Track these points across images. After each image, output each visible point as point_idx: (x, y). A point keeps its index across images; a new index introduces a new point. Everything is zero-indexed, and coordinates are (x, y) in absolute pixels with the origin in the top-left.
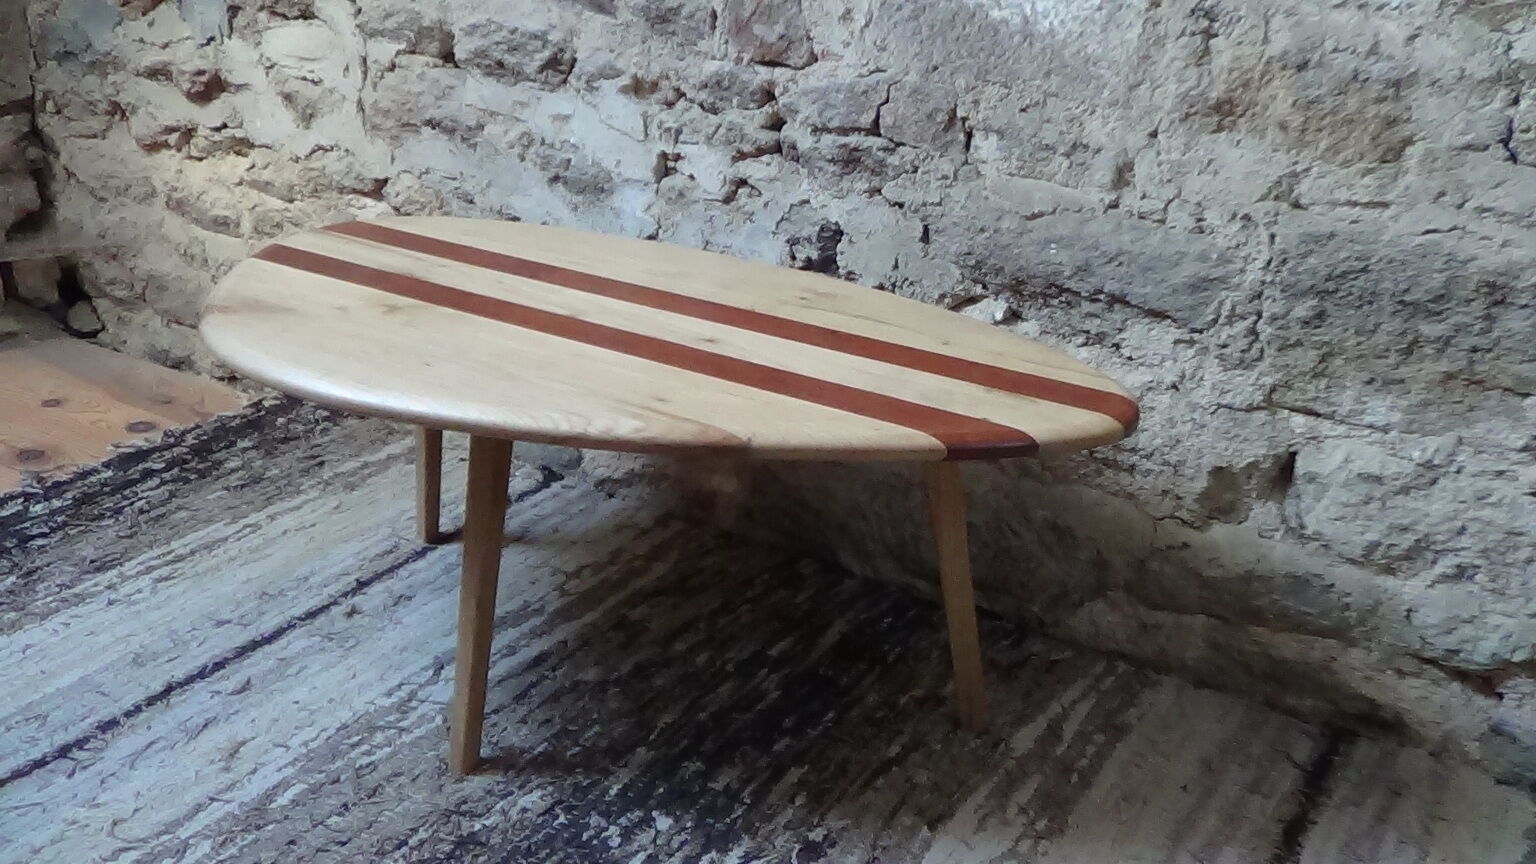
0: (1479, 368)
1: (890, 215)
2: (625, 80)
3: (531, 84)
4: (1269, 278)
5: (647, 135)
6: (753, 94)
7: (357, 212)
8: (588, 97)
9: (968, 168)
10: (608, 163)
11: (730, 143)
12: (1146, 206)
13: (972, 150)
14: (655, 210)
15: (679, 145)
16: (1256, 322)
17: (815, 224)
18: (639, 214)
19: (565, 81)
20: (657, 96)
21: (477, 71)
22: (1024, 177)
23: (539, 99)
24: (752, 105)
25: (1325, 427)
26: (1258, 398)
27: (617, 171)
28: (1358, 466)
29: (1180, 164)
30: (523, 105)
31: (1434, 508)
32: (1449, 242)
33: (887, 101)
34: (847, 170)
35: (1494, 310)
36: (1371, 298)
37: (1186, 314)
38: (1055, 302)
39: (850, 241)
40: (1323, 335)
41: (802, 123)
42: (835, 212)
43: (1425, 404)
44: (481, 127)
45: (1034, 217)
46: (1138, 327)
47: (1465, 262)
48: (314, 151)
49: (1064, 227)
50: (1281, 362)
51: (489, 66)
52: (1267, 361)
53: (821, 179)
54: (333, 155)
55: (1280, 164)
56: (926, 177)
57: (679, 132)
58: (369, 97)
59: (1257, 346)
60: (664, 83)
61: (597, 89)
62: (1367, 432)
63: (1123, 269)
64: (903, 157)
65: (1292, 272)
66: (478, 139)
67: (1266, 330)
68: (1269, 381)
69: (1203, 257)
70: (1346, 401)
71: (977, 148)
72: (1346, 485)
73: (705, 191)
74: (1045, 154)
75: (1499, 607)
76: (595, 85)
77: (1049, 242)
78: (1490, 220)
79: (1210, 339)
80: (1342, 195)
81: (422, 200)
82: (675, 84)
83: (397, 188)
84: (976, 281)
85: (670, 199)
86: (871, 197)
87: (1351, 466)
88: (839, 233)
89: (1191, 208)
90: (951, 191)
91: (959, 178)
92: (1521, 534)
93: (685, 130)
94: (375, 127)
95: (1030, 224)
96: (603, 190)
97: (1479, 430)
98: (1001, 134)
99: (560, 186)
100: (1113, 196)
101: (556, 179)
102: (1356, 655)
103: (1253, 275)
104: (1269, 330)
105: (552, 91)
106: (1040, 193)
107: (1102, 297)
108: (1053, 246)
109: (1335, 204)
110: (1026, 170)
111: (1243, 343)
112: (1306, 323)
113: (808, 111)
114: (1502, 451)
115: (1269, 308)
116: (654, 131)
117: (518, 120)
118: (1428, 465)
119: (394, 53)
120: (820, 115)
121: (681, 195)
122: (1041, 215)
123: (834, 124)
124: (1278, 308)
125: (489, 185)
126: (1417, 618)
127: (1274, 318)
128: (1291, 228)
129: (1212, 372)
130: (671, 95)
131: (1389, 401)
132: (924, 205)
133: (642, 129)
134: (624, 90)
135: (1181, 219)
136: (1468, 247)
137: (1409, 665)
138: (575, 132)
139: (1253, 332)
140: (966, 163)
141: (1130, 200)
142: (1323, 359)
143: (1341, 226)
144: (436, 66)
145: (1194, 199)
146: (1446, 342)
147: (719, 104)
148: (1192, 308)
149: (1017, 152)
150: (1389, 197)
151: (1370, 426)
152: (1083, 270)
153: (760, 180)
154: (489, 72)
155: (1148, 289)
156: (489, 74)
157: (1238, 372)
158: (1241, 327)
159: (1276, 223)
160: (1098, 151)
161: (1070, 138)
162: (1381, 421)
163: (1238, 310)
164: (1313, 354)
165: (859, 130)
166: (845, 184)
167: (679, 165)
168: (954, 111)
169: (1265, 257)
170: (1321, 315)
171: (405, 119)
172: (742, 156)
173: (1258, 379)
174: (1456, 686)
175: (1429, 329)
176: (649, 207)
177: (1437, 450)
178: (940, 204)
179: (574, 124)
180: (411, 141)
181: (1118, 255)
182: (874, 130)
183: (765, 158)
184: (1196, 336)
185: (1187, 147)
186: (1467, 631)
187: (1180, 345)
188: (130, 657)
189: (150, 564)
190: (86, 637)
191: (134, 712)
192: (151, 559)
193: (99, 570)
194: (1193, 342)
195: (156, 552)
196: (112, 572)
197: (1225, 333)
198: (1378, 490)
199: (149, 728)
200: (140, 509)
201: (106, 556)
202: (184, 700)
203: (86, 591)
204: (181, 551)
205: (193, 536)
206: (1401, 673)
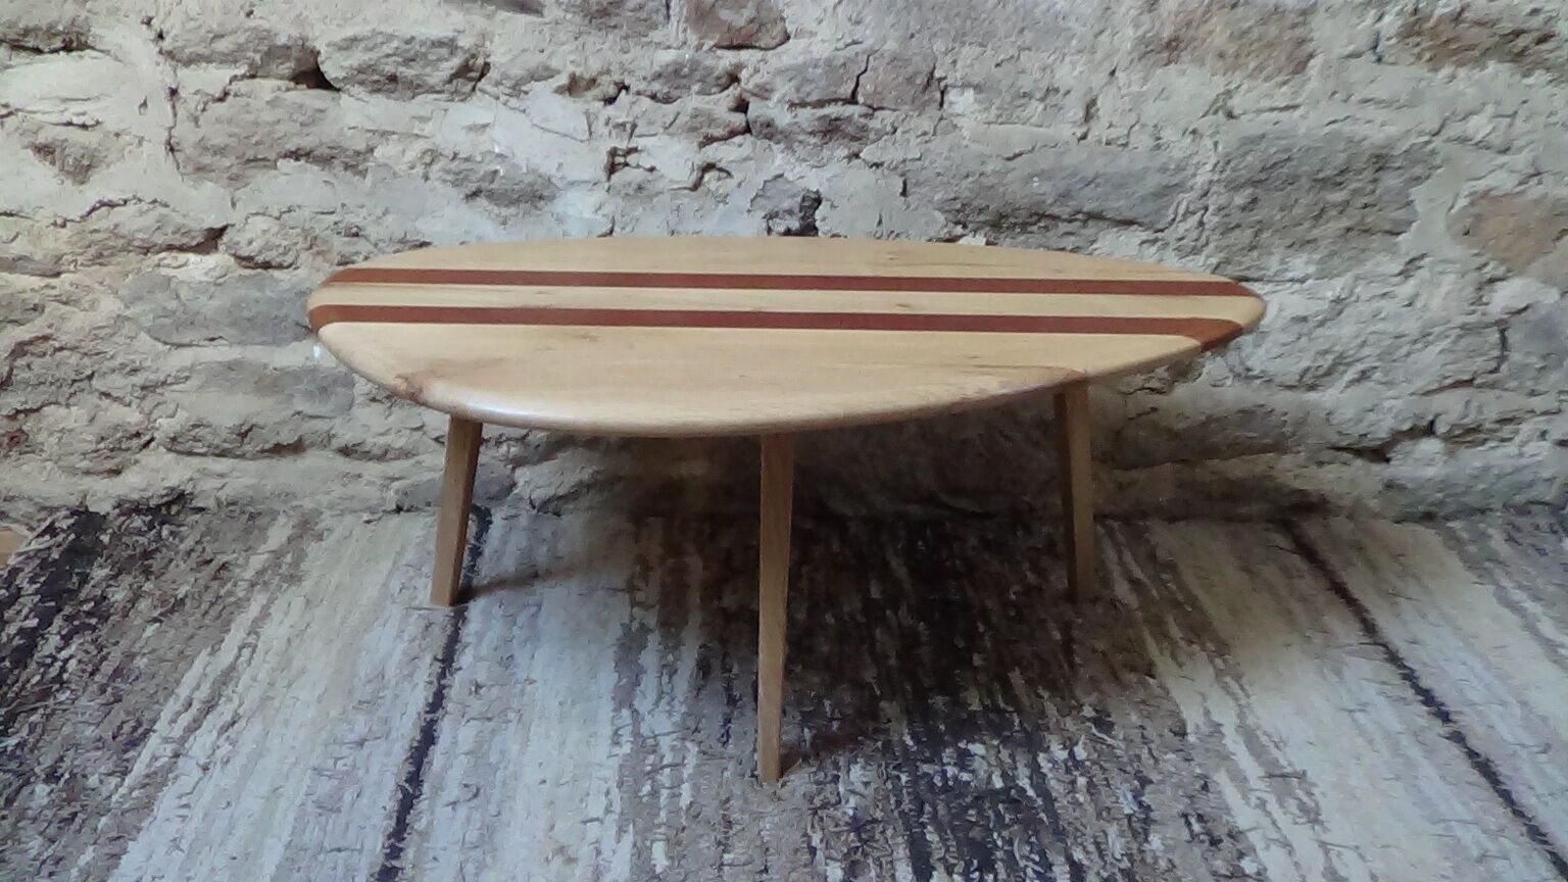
0: (1369, 220)
1: (868, 176)
2: (563, 80)
3: (435, 96)
4: (1216, 177)
5: (591, 133)
6: (718, 78)
7: (171, 272)
8: (513, 102)
9: (946, 125)
10: (548, 168)
11: (694, 129)
12: (1114, 133)
13: (945, 106)
14: (608, 209)
15: (634, 138)
16: (1203, 216)
17: (795, 196)
18: (588, 215)
19: (474, 89)
20: (595, 92)
21: (357, 90)
22: (1001, 123)
23: (446, 110)
24: (714, 90)
27: (559, 175)
28: (1289, 313)
29: (1142, 94)
30: (423, 119)
31: (1344, 332)
32: (1347, 129)
33: (866, 70)
34: (825, 140)
35: (1377, 175)
36: (1292, 180)
37: (1152, 218)
38: (1035, 228)
39: (832, 206)
40: (1258, 215)
41: (779, 101)
42: (814, 181)
43: (1333, 254)
44: (371, 150)
45: (1016, 156)
46: (1108, 237)
47: (1360, 142)
48: (94, 209)
49: (1046, 161)
50: (1224, 242)
51: (378, 81)
52: (1212, 246)
53: (800, 151)
54: (131, 208)
55: (1219, 84)
56: (907, 136)
57: (634, 126)
58: (186, 134)
59: (1206, 233)
60: (604, 79)
61: (526, 93)
62: (1288, 285)
63: (1099, 189)
64: (883, 120)
65: (1234, 170)
66: (370, 164)
67: (1211, 220)
68: (1214, 261)
69: (1163, 169)
70: (1273, 264)
71: (951, 104)
72: (1283, 330)
73: (671, 181)
74: (1022, 101)
75: (1391, 393)
76: (524, 88)
77: (1031, 177)
78: (1371, 108)
79: (1170, 235)
80: (1265, 104)
81: (285, 243)
82: (617, 77)
83: (248, 236)
84: (957, 223)
85: (627, 194)
86: (850, 161)
87: (1285, 314)
88: (818, 201)
89: (1150, 129)
90: (931, 146)
91: (938, 132)
92: (1403, 336)
93: (640, 123)
94: (200, 169)
95: (1011, 164)
96: (541, 198)
97: (1369, 265)
98: (978, 88)
99: (482, 202)
100: (1084, 129)
101: (475, 194)
102: (1287, 461)
103: (1201, 180)
104: (1216, 219)
105: (462, 100)
106: (1018, 135)
107: (1080, 216)
108: (1036, 179)
109: (1259, 111)
110: (1005, 117)
111: (1195, 235)
112: (1243, 209)
113: (784, 89)
114: (1384, 279)
115: (1213, 202)
116: (600, 128)
117: (417, 136)
118: (1338, 301)
119: (228, 81)
120: (798, 90)
121: (640, 188)
122: (1020, 155)
123: (814, 97)
124: (1222, 200)
125: (386, 212)
126: (1335, 419)
127: (1220, 209)
128: (1231, 135)
130: (612, 90)
131: (1305, 257)
132: (904, 161)
133: (586, 127)
134: (560, 91)
135: (1142, 141)
136: (1361, 130)
137: (1327, 455)
138: (499, 140)
140: (941, 119)
141: (1098, 130)
142: (1256, 235)
143: (1269, 127)
144: (288, 90)
145: (1151, 123)
146: (1346, 204)
147: (675, 93)
148: (1157, 212)
149: (997, 102)
150: (1299, 101)
151: (1292, 280)
152: (1064, 196)
153: (732, 161)
154: (376, 89)
155: (1122, 202)
156: (378, 91)
157: (1191, 257)
158: (1193, 220)
159: (1218, 132)
160: (1068, 92)
161: (1044, 85)
162: (1298, 274)
163: (1191, 209)
164: (1249, 232)
165: (836, 101)
166: (826, 153)
167: (632, 159)
168: (932, 74)
169: (1213, 160)
170: (1254, 200)
171: (250, 154)
172: (709, 140)
174: (1359, 462)
175: (1338, 196)
176: (600, 208)
177: (1343, 289)
178: (919, 159)
179: (497, 132)
180: (260, 179)
181: (1096, 177)
182: (852, 100)
183: (737, 139)
184: (1160, 235)
185: (1145, 80)
186: (1372, 416)
187: (1144, 245)
188: (310, 807)
189: (185, 719)
190: (230, 809)
191: (394, 852)
192: (178, 714)
193: (134, 743)
194: (1156, 241)
195: (171, 707)
196: (153, 740)
197: (1182, 228)
198: (1305, 328)
199: (435, 859)
200: (83, 671)
201: (120, 728)
202: (430, 823)
203: (153, 769)
204: (203, 694)
205: (190, 677)
206: (1321, 464)
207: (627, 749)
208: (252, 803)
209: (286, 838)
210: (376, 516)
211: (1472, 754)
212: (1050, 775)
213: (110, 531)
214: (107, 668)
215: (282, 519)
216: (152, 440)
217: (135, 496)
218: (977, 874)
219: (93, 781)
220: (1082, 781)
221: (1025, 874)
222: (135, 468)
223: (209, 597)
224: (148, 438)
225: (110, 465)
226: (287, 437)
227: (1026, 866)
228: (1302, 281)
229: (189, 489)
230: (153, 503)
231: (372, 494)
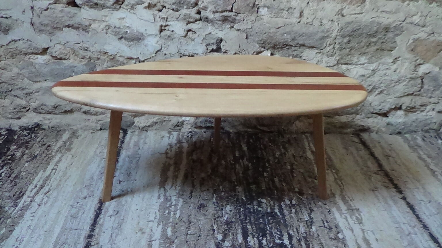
0: (383, 46)
1: (236, 33)
2: (146, 5)
3: (109, 9)
4: (338, 34)
5: (155, 21)
6: (192, 4)
7: (33, 61)
8: (132, 11)
9: (259, 18)
10: (142, 30)
11: (185, 19)
12: (308, 21)
13: (259, 12)
14: (160, 43)
15: (167, 22)
16: (334, 45)
17: (214, 39)
18: (154, 44)
19: (120, 7)
20: (156, 8)
21: (86, 7)
22: (275, 18)
23: (112, 13)
24: (191, 8)
25: (350, 67)
26: (336, 63)
27: (145, 32)
28: (360, 74)
29: (316, 10)
30: (106, 16)
31: (376, 79)
32: (377, 20)
33: (235, 2)
34: (224, 22)
35: (386, 33)
36: (360, 35)
37: (319, 46)
38: (285, 49)
39: (226, 42)
40: (350, 45)
41: (210, 11)
42: (220, 35)
43: (372, 57)
44: (90, 25)
45: (279, 28)
46: (307, 51)
47: (381, 24)
48: (10, 42)
49: (288, 29)
50: (340, 53)
51: (92, 5)
52: (337, 54)
53: (216, 26)
54: (21, 42)
55: (339, 7)
56: (247, 21)
57: (167, 18)
58: (36, 20)
59: (335, 50)
60: (158, 4)
61: (135, 8)
62: (359, 65)
63: (304, 37)
64: (240, 17)
65: (344, 32)
66: (89, 29)
68: (338, 58)
69: (323, 31)
70: (355, 60)
71: (260, 12)
73: (178, 34)
74: (281, 11)
75: (389, 97)
76: (135, 7)
77: (284, 33)
78: (384, 14)
79: (325, 51)
80: (353, 12)
81: (66, 52)
82: (162, 4)
83: (56, 50)
84: (262, 47)
85: (165, 38)
86: (231, 29)
87: (358, 74)
88: (222, 40)
89: (319, 20)
90: (255, 24)
91: (257, 20)
92: (393, 81)
93: (169, 17)
94: (40, 30)
95: (278, 30)
96: (140, 39)
97: (383, 60)
98: (268, 7)
99: (123, 40)
100: (299, 20)
101: (121, 38)
102: (358, 117)
103: (334, 34)
104: (338, 46)
105: (117, 11)
106: (280, 21)
107: (298, 45)
108: (285, 34)
109: (351, 14)
110: (276, 16)
111: (332, 51)
112: (347, 43)
113: (211, 8)
114: (388, 64)
115: (338, 41)
116: (157, 19)
117: (104, 21)
118: (374, 70)
119: (48, 5)
120: (215, 8)
121: (169, 37)
122: (281, 27)
123: (220, 10)
124: (340, 41)
125: (95, 43)
126: (372, 105)
127: (339, 43)
128: (343, 21)
129: (325, 58)
130: (161, 8)
131: (364, 57)
132: (247, 29)
133: (153, 19)
134: (145, 8)
135: (317, 23)
136: (381, 20)
137: (370, 115)
138: (128, 22)
139: (334, 47)
140: (258, 16)
141: (304, 20)
142: (350, 51)
143: (353, 19)
144: (66, 7)
145: (319, 18)
146: (377, 42)
147: (179, 9)
148: (321, 44)
149: (274, 11)
150: (363, 11)
151: (360, 64)
152: (294, 39)
153: (196, 29)
154: (91, 7)
155: (310, 41)
156: (92, 8)
157: (331, 57)
158: (332, 46)
159: (339, 21)
160: (295, 9)
161: (288, 6)
162: (362, 62)
163: (331, 43)
164: (348, 50)
165: (226, 11)
166: (223, 26)
167: (167, 28)
168: (255, 3)
169: (338, 29)
170: (349, 41)
171: (55, 26)
172: (189, 23)
173: (335, 58)
174: (379, 117)
175: (374, 40)
176: (157, 42)
177: (375, 67)
178: (251, 28)
179: (127, 20)
180: (58, 33)
181: (302, 34)
182: (231, 11)
183: (198, 22)
184: (321, 51)
185: (318, 5)
186: (383, 104)
187: (317, 54)
188: (69, 217)
189: (35, 191)
190: (45, 217)
191: (93, 230)
192: (33, 189)
193: (19, 198)
194: (321, 52)
195: (31, 187)
196: (25, 197)
197: (328, 49)
198: (364, 78)
199: (104, 232)
200: (6, 176)
201: (16, 193)
202: (104, 222)
203: (24, 205)
204: (40, 184)
205: (37, 179)
206: (368, 117)
207: (162, 200)
208: (52, 215)
209: (61, 226)
210: (94, 131)
211: (408, 203)
212: (284, 209)
213: (17, 135)
214: (13, 175)
215: (67, 132)
216: (29, 109)
217: (25, 125)
218: (261, 238)
219: (6, 209)
220: (294, 210)
221: (275, 238)
222: (25, 117)
223: (44, 155)
224: (28, 108)
225: (17, 116)
226: (68, 108)
227: (276, 236)
228: (364, 64)
229: (40, 123)
230: (30, 127)
231: (93, 125)
